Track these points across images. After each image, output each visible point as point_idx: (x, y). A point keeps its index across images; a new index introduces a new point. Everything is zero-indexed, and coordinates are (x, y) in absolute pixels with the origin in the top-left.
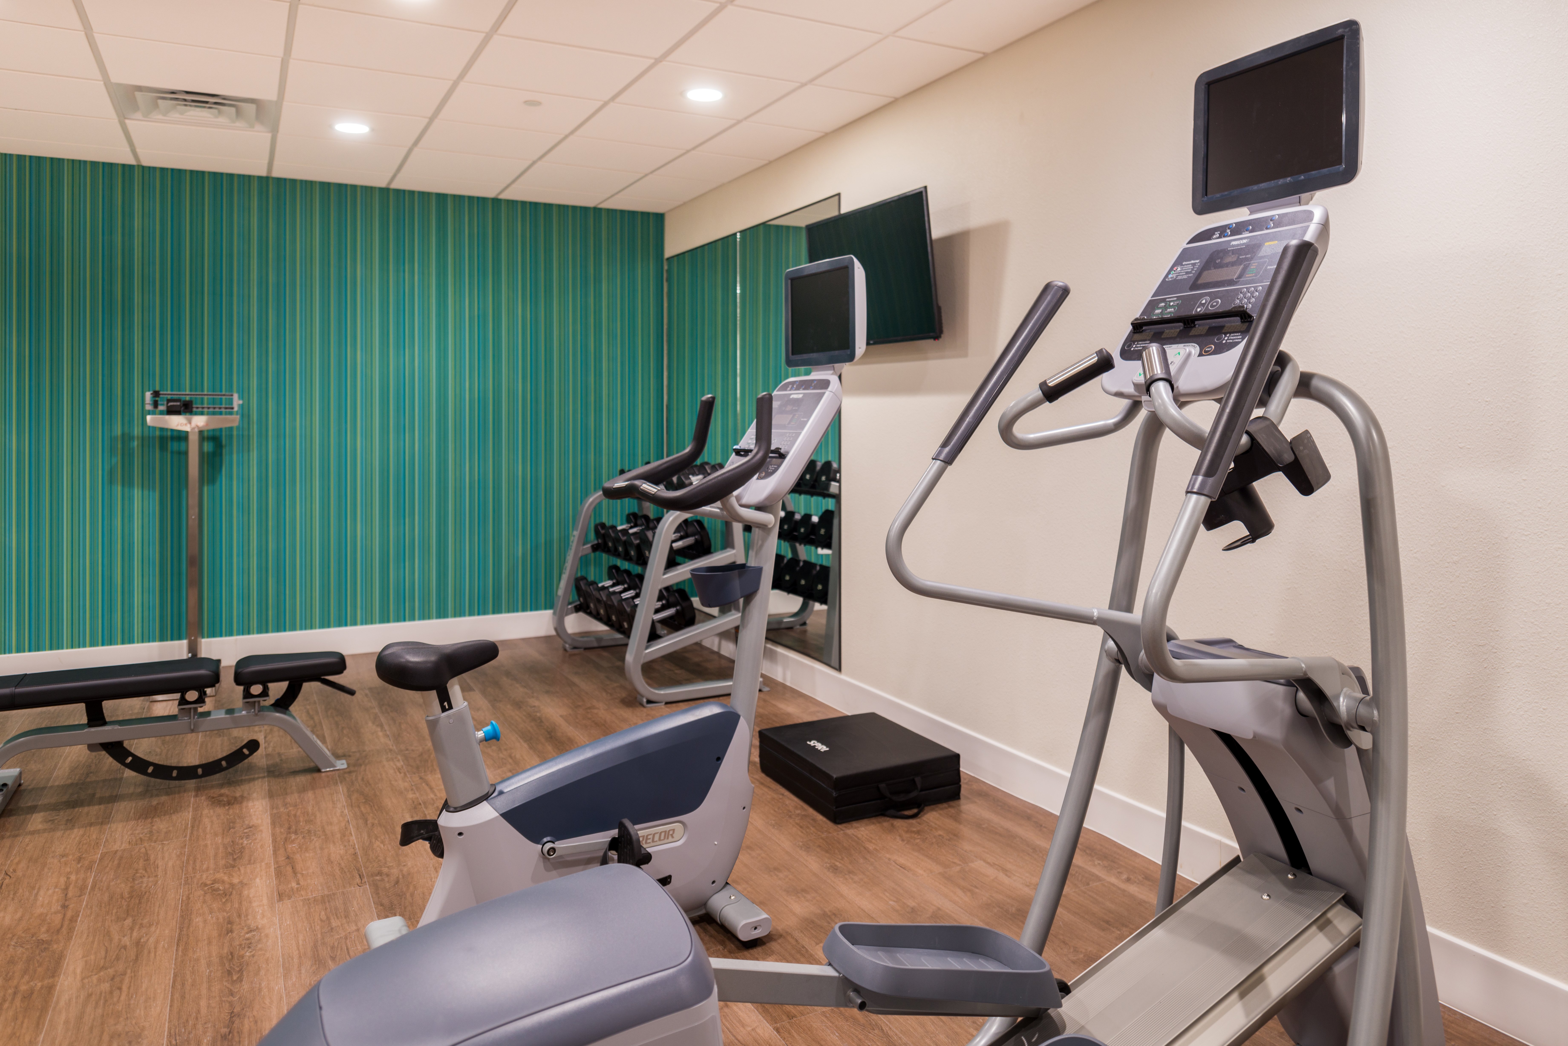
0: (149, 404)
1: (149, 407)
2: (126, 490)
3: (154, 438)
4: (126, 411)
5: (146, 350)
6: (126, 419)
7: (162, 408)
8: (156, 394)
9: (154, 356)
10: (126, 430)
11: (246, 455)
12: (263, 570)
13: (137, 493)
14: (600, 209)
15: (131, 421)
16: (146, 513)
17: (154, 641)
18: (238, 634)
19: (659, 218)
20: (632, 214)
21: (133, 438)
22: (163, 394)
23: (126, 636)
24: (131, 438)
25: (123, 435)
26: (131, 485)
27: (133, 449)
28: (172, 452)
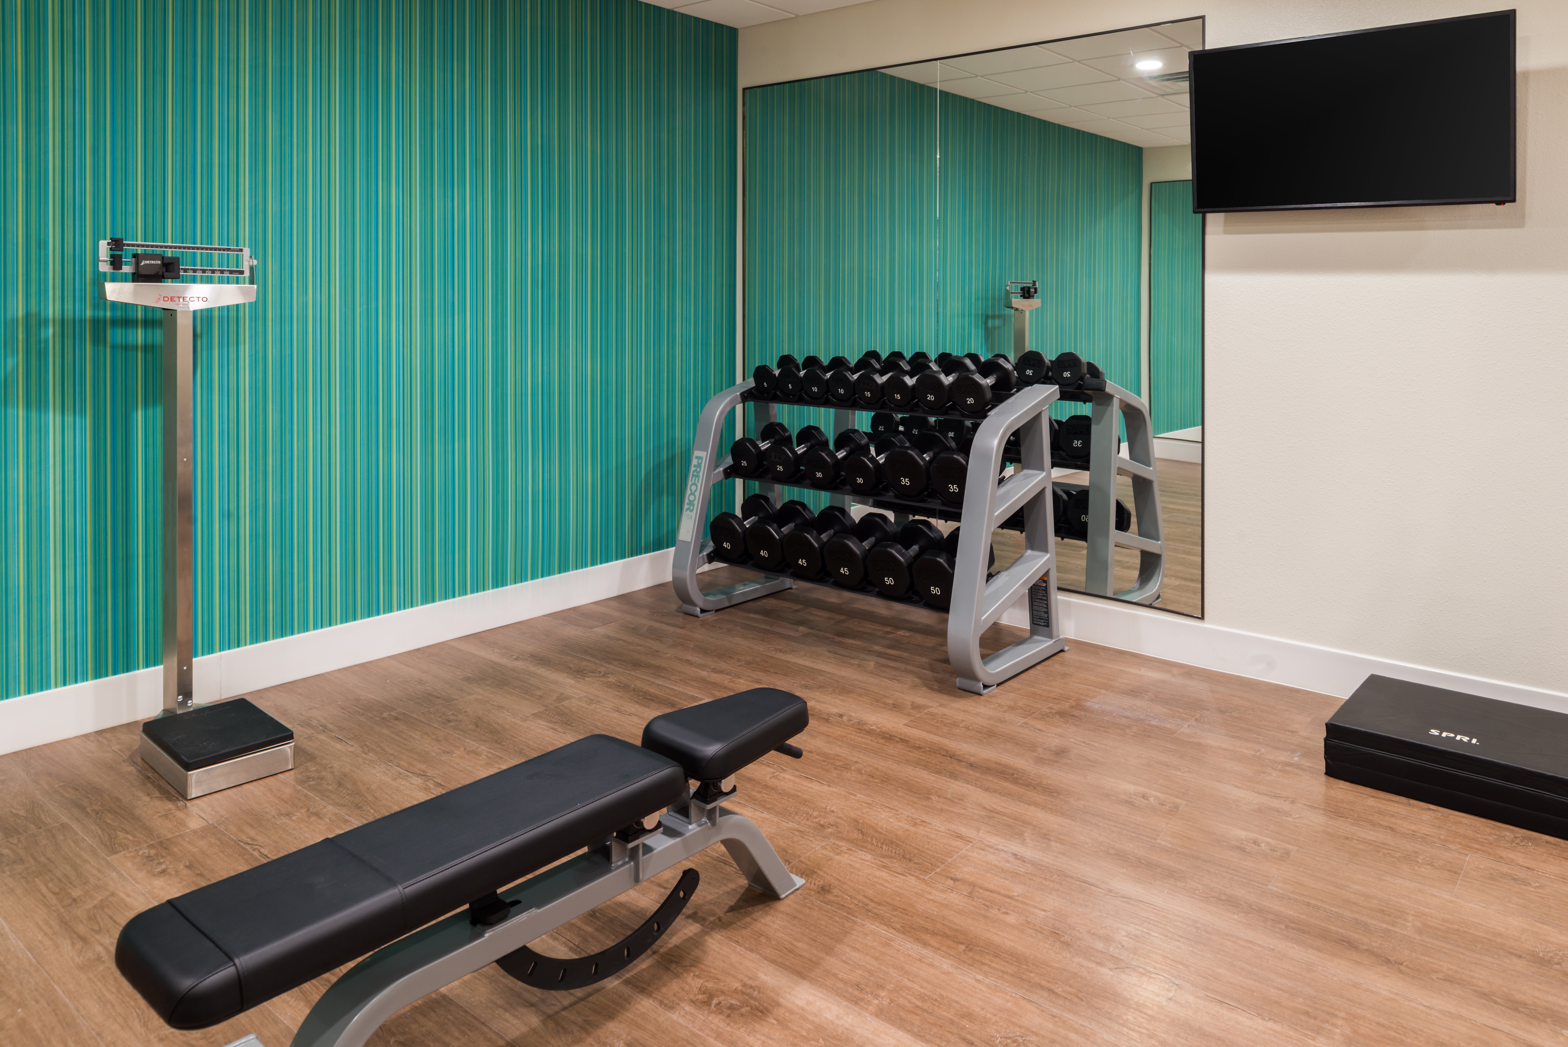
0: (106, 261)
1: (105, 268)
2: (34, 415)
3: (83, 321)
4: (34, 275)
5: (69, 165)
6: (33, 289)
7: (127, 269)
8: (117, 244)
9: (83, 178)
10: (34, 309)
11: (233, 349)
12: (259, 537)
13: (53, 419)
14: (676, 12)
15: (42, 292)
16: (69, 453)
17: (85, 678)
18: (222, 649)
19: (733, 32)
20: (707, 23)
21: (46, 321)
22: (128, 245)
23: (35, 678)
24: (42, 322)
25: (27, 316)
26: (42, 406)
27: (46, 341)
28: (113, 347)
